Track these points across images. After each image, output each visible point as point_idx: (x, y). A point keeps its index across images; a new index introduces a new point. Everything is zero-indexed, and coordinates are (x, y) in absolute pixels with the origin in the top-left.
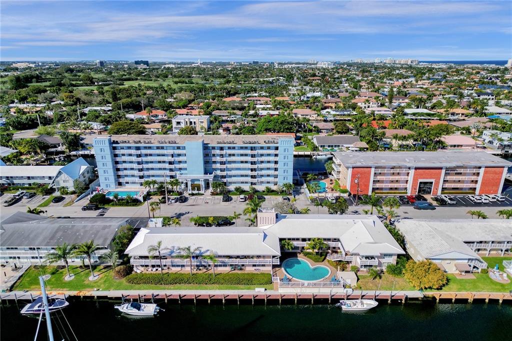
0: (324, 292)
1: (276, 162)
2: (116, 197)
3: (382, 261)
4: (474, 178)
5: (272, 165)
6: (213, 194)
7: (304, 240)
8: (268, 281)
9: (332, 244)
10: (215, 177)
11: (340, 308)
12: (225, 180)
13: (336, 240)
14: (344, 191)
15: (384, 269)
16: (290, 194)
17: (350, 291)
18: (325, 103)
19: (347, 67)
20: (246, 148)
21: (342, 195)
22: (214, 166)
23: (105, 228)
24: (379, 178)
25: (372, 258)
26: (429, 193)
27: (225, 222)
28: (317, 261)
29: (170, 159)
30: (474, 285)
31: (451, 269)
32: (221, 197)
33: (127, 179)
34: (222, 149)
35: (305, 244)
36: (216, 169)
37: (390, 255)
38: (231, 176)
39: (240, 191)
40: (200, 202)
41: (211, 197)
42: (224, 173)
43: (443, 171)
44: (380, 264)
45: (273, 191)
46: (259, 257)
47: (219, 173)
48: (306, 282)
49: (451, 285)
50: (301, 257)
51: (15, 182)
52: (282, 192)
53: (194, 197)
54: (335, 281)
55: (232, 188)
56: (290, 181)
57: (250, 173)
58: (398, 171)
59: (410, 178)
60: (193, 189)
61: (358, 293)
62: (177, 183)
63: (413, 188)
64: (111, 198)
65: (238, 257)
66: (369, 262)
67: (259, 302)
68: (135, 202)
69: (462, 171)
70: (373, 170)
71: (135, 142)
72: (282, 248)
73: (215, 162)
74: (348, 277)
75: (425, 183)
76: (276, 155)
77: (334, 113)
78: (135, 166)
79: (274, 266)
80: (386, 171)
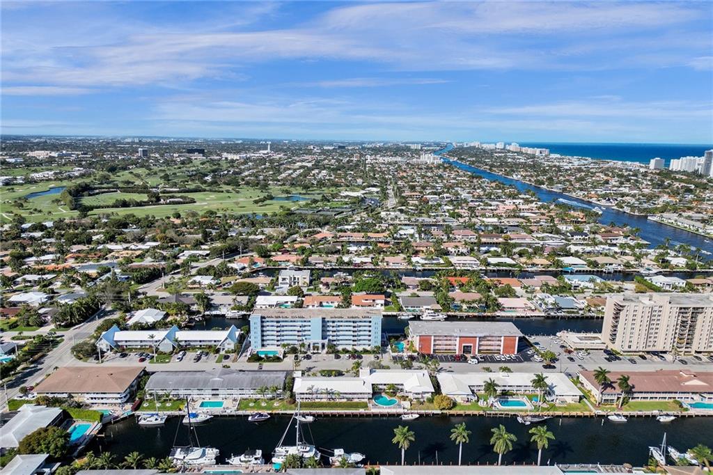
0: (393, 411)
1: (370, 331)
2: (266, 356)
3: (424, 396)
4: (498, 343)
5: (367, 333)
6: (327, 353)
7: (385, 385)
8: (365, 406)
9: (400, 387)
10: (329, 340)
11: (401, 418)
12: (335, 343)
13: (402, 385)
14: (415, 351)
15: (425, 400)
16: (379, 353)
17: (406, 411)
18: (417, 247)
19: (458, 161)
20: (350, 321)
21: (413, 354)
22: (328, 333)
23: (277, 378)
24: (437, 342)
25: (419, 394)
26: (470, 352)
27: (340, 374)
28: (391, 396)
29: (298, 328)
30: (468, 408)
31: (459, 400)
32: (333, 355)
33: (268, 342)
34: (333, 322)
35: (385, 387)
36: (329, 336)
37: (428, 393)
38: (338, 340)
39: (345, 351)
40: (319, 359)
41: (326, 355)
42: (335, 338)
43: (478, 339)
44: (423, 397)
45: (368, 351)
46: (361, 394)
47: (331, 338)
48: (385, 407)
49: (457, 408)
50: (383, 395)
51: (192, 343)
52: (374, 352)
53: (315, 355)
54: (399, 405)
55: (340, 348)
56: (379, 344)
57: (352, 338)
58: (449, 338)
59: (457, 343)
60: (314, 349)
61: (409, 411)
62: (303, 345)
63: (460, 350)
64: (263, 356)
65: (350, 394)
66: (417, 396)
67: (362, 415)
68: (278, 359)
69: (490, 338)
70: (433, 337)
71: (277, 317)
72: (373, 389)
73: (329, 331)
74: (407, 404)
75: (467, 346)
76: (370, 326)
77: (424, 262)
78: (275, 333)
79: (369, 399)
80: (441, 338)
